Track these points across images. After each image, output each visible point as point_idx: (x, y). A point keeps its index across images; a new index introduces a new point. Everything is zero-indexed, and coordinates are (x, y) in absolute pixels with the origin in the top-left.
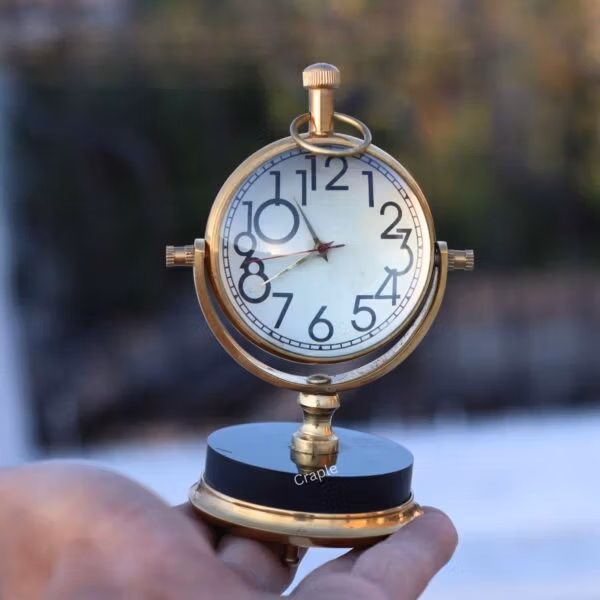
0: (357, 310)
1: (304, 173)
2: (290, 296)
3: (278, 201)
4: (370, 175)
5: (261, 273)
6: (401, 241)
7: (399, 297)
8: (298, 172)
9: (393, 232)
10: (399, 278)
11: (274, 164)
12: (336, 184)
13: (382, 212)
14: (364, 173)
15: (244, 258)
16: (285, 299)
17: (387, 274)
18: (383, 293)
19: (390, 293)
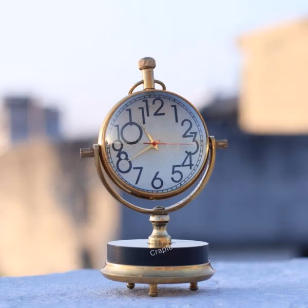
0: (173, 172)
1: (142, 108)
2: (141, 168)
3: (131, 123)
4: (175, 107)
5: (127, 159)
6: (192, 138)
7: (193, 165)
8: (139, 108)
9: (188, 134)
10: (192, 156)
11: (127, 106)
12: (159, 113)
13: (182, 124)
14: (172, 106)
15: (117, 152)
16: (139, 170)
17: (186, 155)
18: (185, 164)
19: (189, 163)
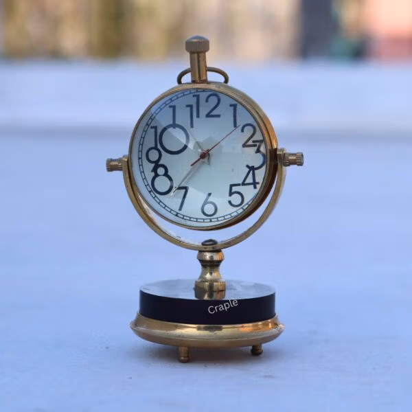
0: (231, 194)
1: (191, 106)
2: (186, 188)
3: (174, 125)
5: (166, 174)
6: (256, 148)
7: (258, 183)
8: (187, 106)
9: (250, 143)
10: (256, 171)
11: (172, 101)
12: (212, 114)
13: (242, 131)
14: (231, 105)
15: (153, 165)
16: (184, 191)
17: (248, 170)
18: (247, 182)
19: (252, 181)
